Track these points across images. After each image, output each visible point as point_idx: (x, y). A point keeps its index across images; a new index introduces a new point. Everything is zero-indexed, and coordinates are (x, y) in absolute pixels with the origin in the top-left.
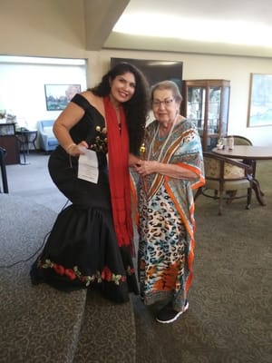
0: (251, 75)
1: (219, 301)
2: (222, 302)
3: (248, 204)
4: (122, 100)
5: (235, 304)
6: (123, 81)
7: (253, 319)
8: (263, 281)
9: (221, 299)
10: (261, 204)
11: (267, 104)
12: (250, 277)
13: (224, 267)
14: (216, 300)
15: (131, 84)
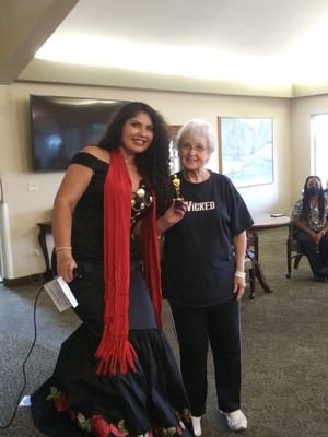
0: (219, 119)
1: (265, 411)
2: (269, 411)
3: (252, 291)
4: (140, 149)
5: (286, 411)
6: (136, 124)
7: (314, 423)
8: (307, 379)
9: (266, 407)
10: (267, 290)
11: (241, 157)
12: (290, 378)
13: (255, 371)
14: (260, 410)
15: (148, 128)
